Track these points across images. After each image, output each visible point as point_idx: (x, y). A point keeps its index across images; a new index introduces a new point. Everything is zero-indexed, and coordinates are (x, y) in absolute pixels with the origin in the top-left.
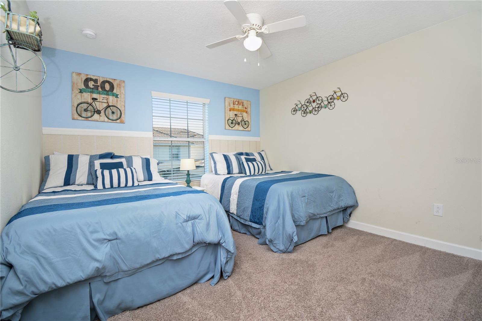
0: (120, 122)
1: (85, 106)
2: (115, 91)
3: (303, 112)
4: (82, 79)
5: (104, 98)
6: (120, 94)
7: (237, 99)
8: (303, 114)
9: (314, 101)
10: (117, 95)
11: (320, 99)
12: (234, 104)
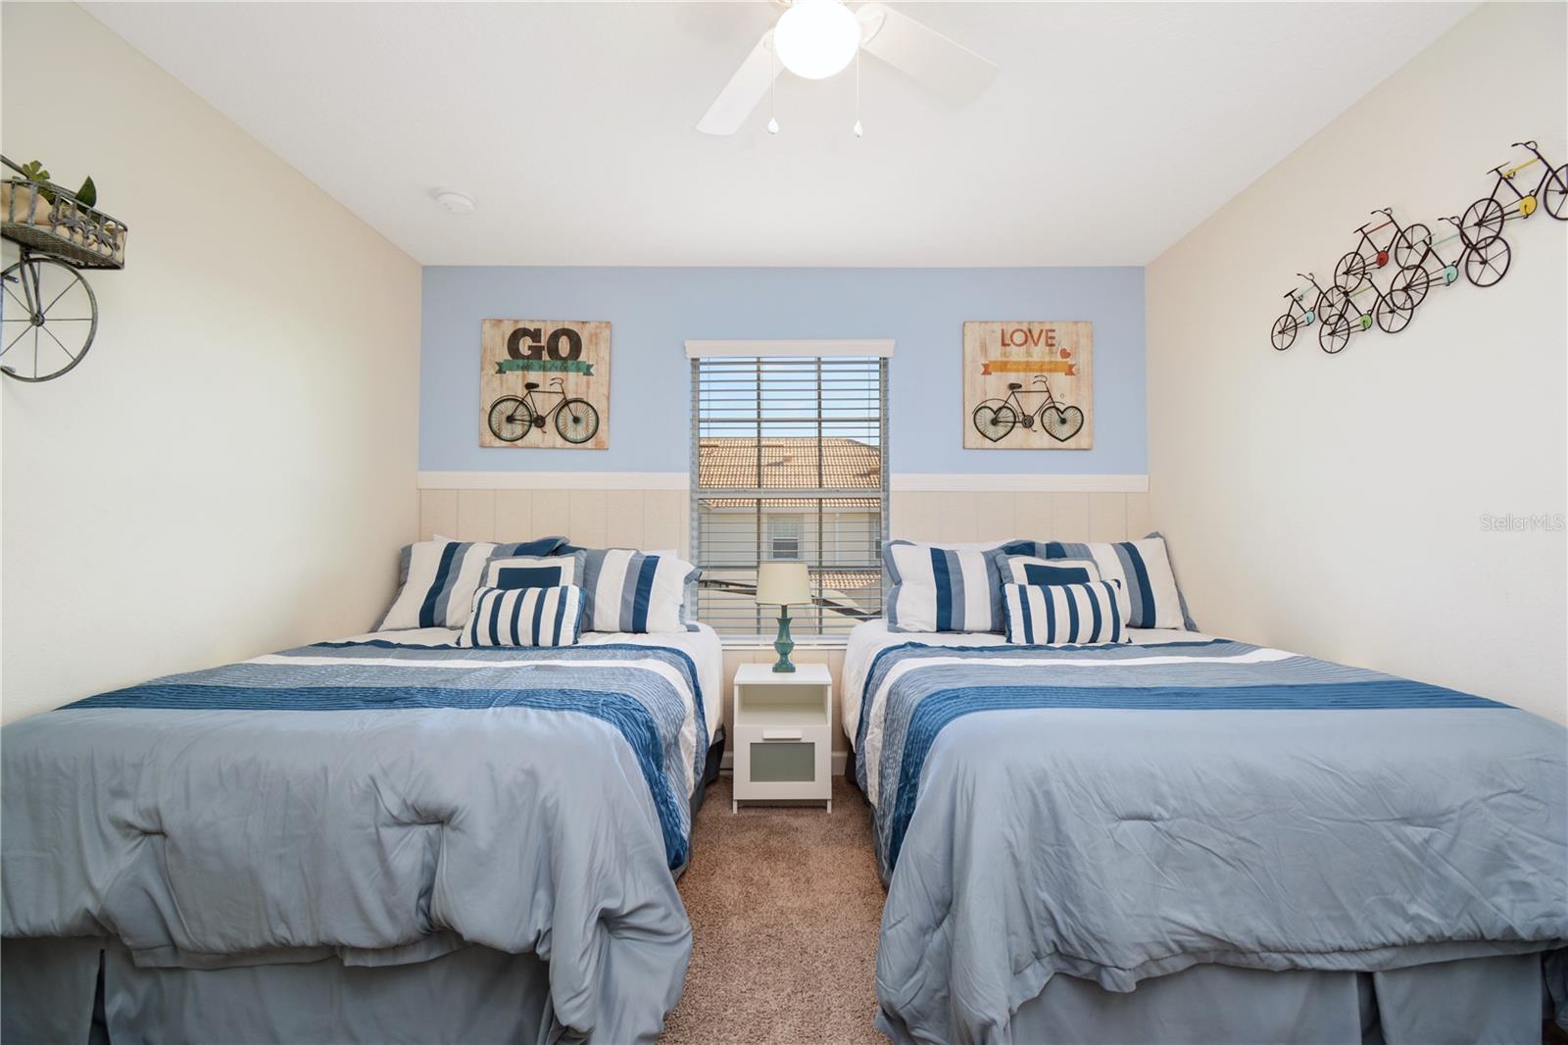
0: (596, 445)
1: (508, 408)
2: (583, 357)
3: (1327, 329)
4: (503, 334)
5: (555, 381)
6: (597, 363)
7: (1019, 323)
8: (1326, 340)
9: (1382, 260)
10: (589, 367)
11: (1419, 235)
12: (1004, 344)
